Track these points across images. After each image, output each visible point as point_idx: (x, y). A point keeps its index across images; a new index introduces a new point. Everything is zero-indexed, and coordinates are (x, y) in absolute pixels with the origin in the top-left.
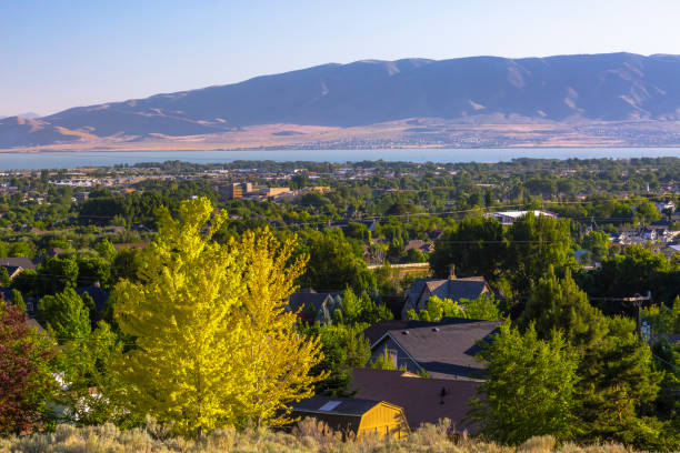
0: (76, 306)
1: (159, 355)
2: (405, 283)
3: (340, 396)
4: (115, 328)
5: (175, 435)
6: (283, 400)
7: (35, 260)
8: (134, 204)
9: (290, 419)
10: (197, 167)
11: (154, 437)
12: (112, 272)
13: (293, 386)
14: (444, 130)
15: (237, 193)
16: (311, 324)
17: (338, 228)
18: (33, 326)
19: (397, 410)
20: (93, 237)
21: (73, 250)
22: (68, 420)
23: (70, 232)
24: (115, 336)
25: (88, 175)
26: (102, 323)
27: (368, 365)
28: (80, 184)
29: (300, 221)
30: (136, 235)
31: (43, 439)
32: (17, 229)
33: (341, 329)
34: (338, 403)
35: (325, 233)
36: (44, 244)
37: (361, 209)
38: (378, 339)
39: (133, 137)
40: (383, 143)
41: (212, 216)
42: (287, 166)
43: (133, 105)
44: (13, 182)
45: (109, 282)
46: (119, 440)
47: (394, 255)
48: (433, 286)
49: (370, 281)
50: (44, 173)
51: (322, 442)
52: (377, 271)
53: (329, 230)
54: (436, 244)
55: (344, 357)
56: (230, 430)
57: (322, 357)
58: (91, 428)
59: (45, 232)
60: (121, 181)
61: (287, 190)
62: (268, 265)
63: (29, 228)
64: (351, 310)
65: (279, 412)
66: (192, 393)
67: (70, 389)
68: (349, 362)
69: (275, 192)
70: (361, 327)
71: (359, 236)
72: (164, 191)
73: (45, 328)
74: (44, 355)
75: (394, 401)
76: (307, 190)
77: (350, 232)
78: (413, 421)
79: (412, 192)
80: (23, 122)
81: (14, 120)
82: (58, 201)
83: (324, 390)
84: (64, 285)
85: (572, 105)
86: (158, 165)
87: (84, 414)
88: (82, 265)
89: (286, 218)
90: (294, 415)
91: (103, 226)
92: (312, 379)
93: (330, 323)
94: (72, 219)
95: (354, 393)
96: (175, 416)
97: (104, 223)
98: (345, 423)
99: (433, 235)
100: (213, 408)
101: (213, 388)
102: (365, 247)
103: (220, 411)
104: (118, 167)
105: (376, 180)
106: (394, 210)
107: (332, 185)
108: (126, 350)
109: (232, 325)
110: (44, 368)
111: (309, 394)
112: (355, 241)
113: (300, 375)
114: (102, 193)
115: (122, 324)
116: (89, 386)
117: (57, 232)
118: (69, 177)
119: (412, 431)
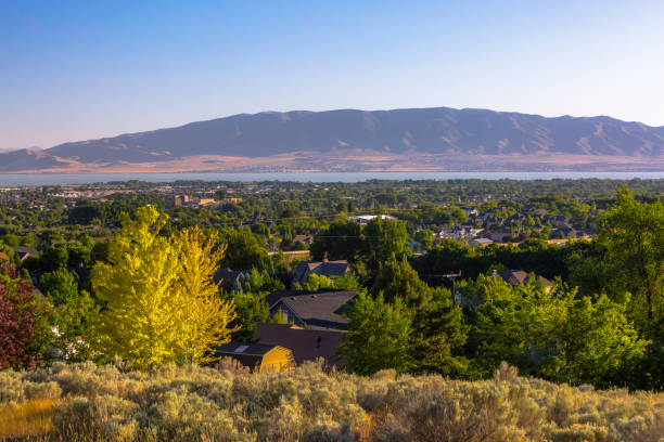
0: (67, 278)
1: (123, 314)
2: (293, 264)
3: (249, 342)
4: (93, 295)
5: (135, 369)
6: (209, 345)
7: (38, 249)
8: (107, 210)
9: (215, 357)
10: (151, 185)
11: (120, 370)
12: (91, 256)
13: (216, 335)
14: (320, 160)
15: (178, 202)
16: (229, 292)
17: (247, 227)
18: (38, 294)
19: (288, 352)
20: (78, 232)
21: (64, 242)
22: (61, 358)
23: (62, 229)
24: (93, 301)
25: (75, 189)
26: (84, 292)
27: (268, 321)
28: (70, 196)
29: (221, 222)
30: (108, 231)
31: (43, 372)
32: (26, 227)
33: (249, 296)
34: (246, 347)
35: (239, 231)
36: (45, 237)
37: (263, 214)
38: (275, 303)
39: (106, 164)
40: (279, 169)
41: (158, 219)
42: (212, 184)
43: (106, 141)
44: (23, 195)
45: (90, 264)
46: (96, 372)
47: (285, 245)
48: (312, 266)
49: (268, 263)
50: (45, 188)
51: (236, 374)
52: (274, 256)
53: (241, 228)
54: (315, 238)
55: (251, 315)
56: (172, 366)
57: (235, 315)
58: (76, 364)
59: (46, 229)
60: (98, 194)
61: (212, 200)
62: (198, 253)
63: (34, 226)
64: (256, 283)
65: (207, 353)
66: (146, 340)
67: (63, 337)
68: (255, 319)
69: (204, 202)
70: (262, 295)
71: (261, 233)
72: (127, 202)
73: (46, 295)
74: (45, 314)
75: (285, 346)
76: (226, 201)
77: (255, 229)
78: (298, 359)
79: (298, 202)
80: (29, 153)
81: (23, 151)
82: (54, 208)
83: (237, 339)
84: (58, 266)
85: (407, 143)
86: (123, 183)
87: (72, 354)
88: (71, 252)
89: (211, 220)
90: (216, 355)
91: (86, 224)
92: (229, 331)
93: (242, 291)
94: (64, 221)
95: (257, 340)
96: (135, 356)
97: (86, 223)
98: (251, 361)
99: (313, 232)
100: (160, 350)
101: (161, 337)
102: (266, 240)
103: (166, 353)
104: (96, 184)
105: (273, 194)
106: (286, 214)
107: (243, 197)
108: (101, 311)
109: (174, 293)
110: (44, 323)
111: (227, 340)
112: (259, 236)
113: (221, 327)
114: (84, 202)
115: (98, 294)
116: (76, 335)
117: (53, 229)
118: (62, 191)
119: (298, 366)
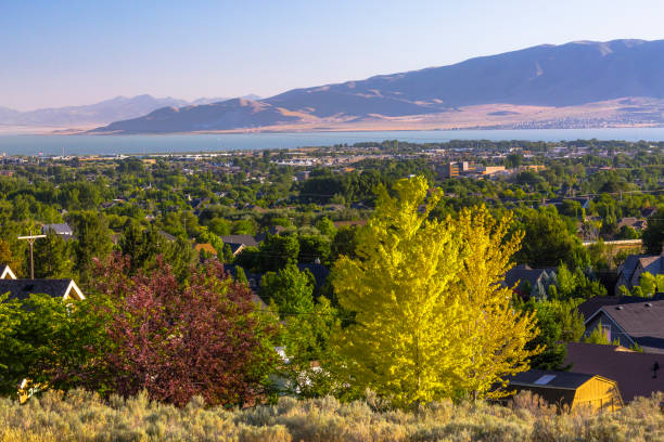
0: (299, 279)
1: (378, 329)
2: (618, 259)
3: (555, 370)
4: (334, 303)
5: (394, 407)
6: (500, 374)
7: (257, 238)
8: (354, 183)
9: (507, 392)
10: (414, 146)
11: (373, 409)
12: (332, 248)
13: (509, 360)
14: (656, 110)
15: (454, 172)
16: (526, 300)
17: (552, 205)
18: (257, 302)
19: (610, 384)
20: (313, 215)
21: (294, 228)
22: (290, 392)
23: (290, 210)
24: (335, 311)
25: (309, 155)
26: (323, 299)
27: (582, 339)
28: (301, 163)
29: (515, 199)
30: (356, 213)
31: (265, 409)
32: (240, 208)
33: (556, 304)
34: (551, 377)
35: (540, 211)
36: (267, 222)
37: (575, 187)
38: (592, 314)
39: (352, 118)
40: (596, 123)
41: (429, 195)
42: (502, 145)
43: (352, 86)
44: (236, 162)
45: (330, 259)
46: (339, 412)
47: (607, 232)
48: (646, 262)
49: (584, 258)
50: (266, 153)
51: (537, 416)
52: (591, 248)
53: (543, 207)
54: (649, 222)
55: (559, 332)
56: (447, 403)
57: (538, 332)
58: (312, 401)
59: (268, 210)
60: (341, 160)
61: (502, 168)
62: (485, 242)
63: (251, 207)
64: (565, 286)
65: (495, 386)
66: (410, 367)
67: (292, 362)
68: (564, 337)
69: (490, 170)
70: (574, 303)
71: (572, 214)
72: (383, 170)
73: (268, 304)
74: (268, 330)
75: (607, 375)
76: (522, 169)
77: (564, 210)
78: (626, 394)
79: (625, 170)
80: (245, 104)
81: (236, 101)
82: (279, 180)
83: (539, 364)
84: (285, 262)
86: (377, 145)
87: (306, 387)
88: (303, 242)
89: (502, 197)
90: (510, 388)
91: (323, 204)
92: (527, 353)
93: (545, 298)
94: (293, 198)
95: (569, 367)
96: (394, 389)
97: (324, 201)
98: (560, 397)
99: (646, 212)
100: (431, 381)
101: (431, 362)
102: (579, 224)
103: (439, 385)
104: (338, 147)
105: (590, 158)
106: (607, 187)
107: (547, 163)
108: (345, 325)
109: (449, 302)
110: (266, 343)
111: (525, 368)
112: (569, 218)
113: (516, 349)
114: (322, 172)
115: (342, 301)
116: (311, 359)
117: (279, 210)
118: (290, 157)
119: (626, 404)
